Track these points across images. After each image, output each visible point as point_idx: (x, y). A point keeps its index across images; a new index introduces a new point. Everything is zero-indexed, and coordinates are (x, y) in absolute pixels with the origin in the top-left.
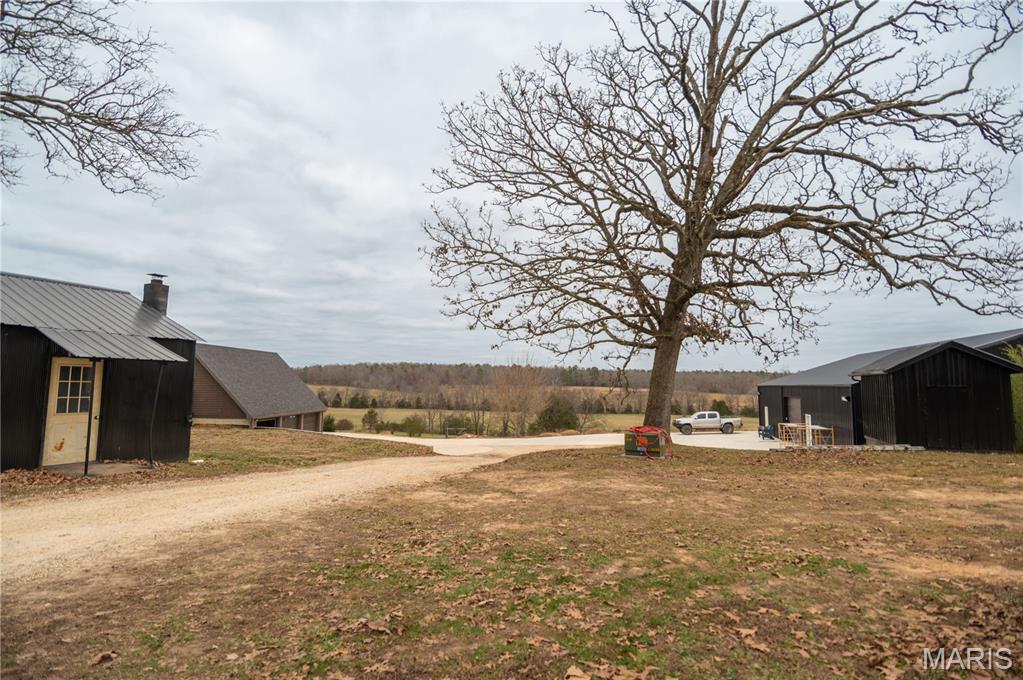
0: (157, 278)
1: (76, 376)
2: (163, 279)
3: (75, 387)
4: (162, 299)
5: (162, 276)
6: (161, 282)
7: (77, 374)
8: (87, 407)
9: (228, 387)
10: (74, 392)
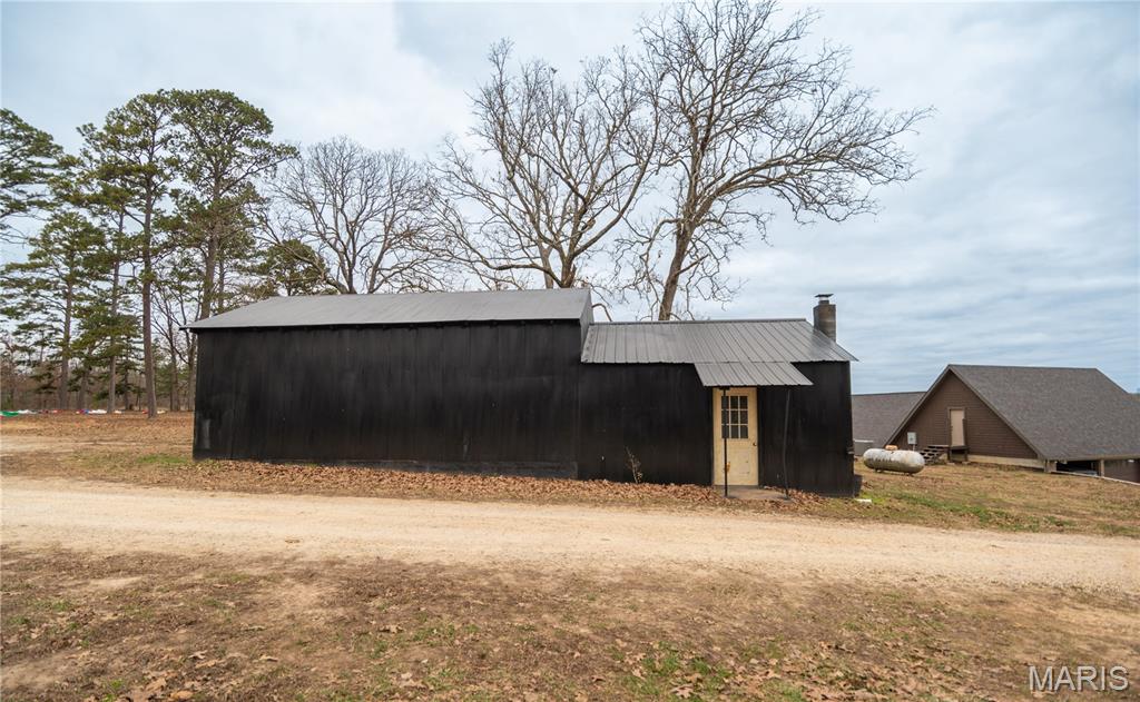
0: (824, 299)
1: (734, 405)
2: (829, 298)
3: (735, 414)
4: (829, 321)
5: (827, 296)
6: (828, 301)
7: (735, 402)
8: (745, 435)
9: (1008, 417)
10: (734, 420)
